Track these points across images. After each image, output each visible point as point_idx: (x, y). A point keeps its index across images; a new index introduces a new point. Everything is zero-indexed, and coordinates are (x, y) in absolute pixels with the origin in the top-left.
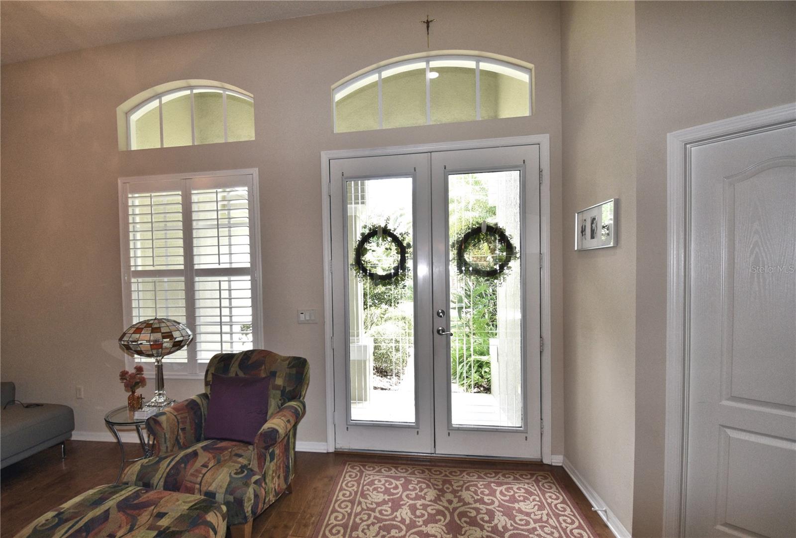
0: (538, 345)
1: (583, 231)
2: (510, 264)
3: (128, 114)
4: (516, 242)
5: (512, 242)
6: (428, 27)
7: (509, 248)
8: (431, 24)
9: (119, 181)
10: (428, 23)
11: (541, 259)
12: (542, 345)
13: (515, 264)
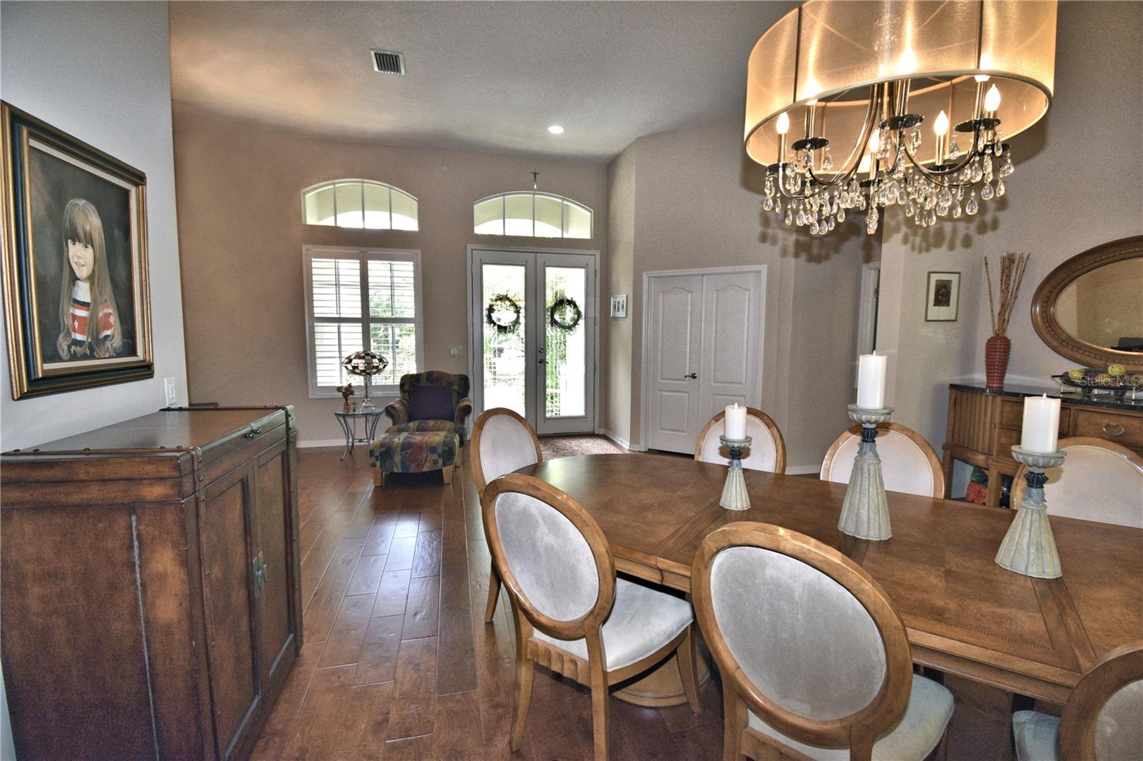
0: (593, 367)
1: (615, 307)
2: (579, 322)
3: (304, 193)
4: (582, 309)
5: (580, 309)
6: (535, 177)
7: (578, 313)
8: (537, 175)
9: (303, 248)
10: (535, 174)
11: (595, 320)
12: (595, 369)
13: (582, 322)
